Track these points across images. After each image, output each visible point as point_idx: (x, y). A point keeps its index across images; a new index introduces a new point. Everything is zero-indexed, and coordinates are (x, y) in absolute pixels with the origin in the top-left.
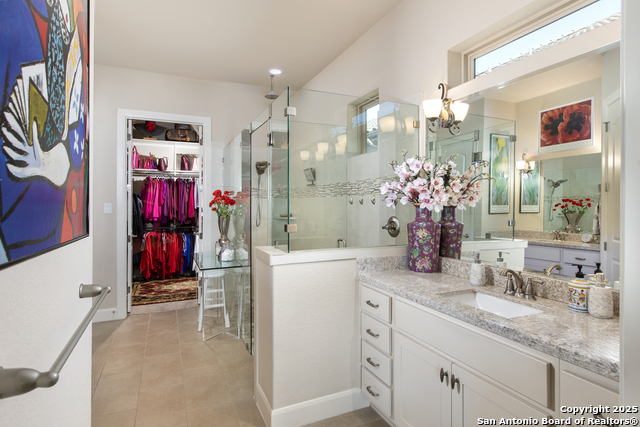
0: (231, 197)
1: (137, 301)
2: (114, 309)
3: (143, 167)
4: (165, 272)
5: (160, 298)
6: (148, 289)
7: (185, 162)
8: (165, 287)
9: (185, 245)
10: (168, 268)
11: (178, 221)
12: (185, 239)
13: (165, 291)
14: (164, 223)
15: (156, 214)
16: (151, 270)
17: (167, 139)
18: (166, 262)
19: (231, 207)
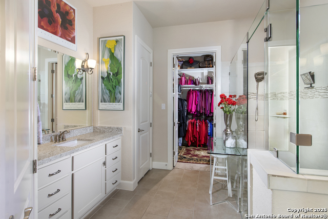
0: (234, 99)
1: (181, 159)
2: (166, 163)
3: (187, 84)
4: (198, 143)
5: (193, 159)
6: (188, 152)
7: (210, 80)
8: (197, 152)
9: (209, 129)
10: (200, 141)
11: (205, 115)
12: (209, 125)
13: (196, 156)
14: (197, 115)
15: (193, 110)
16: (191, 141)
17: (200, 67)
18: (199, 137)
19: (233, 107)
